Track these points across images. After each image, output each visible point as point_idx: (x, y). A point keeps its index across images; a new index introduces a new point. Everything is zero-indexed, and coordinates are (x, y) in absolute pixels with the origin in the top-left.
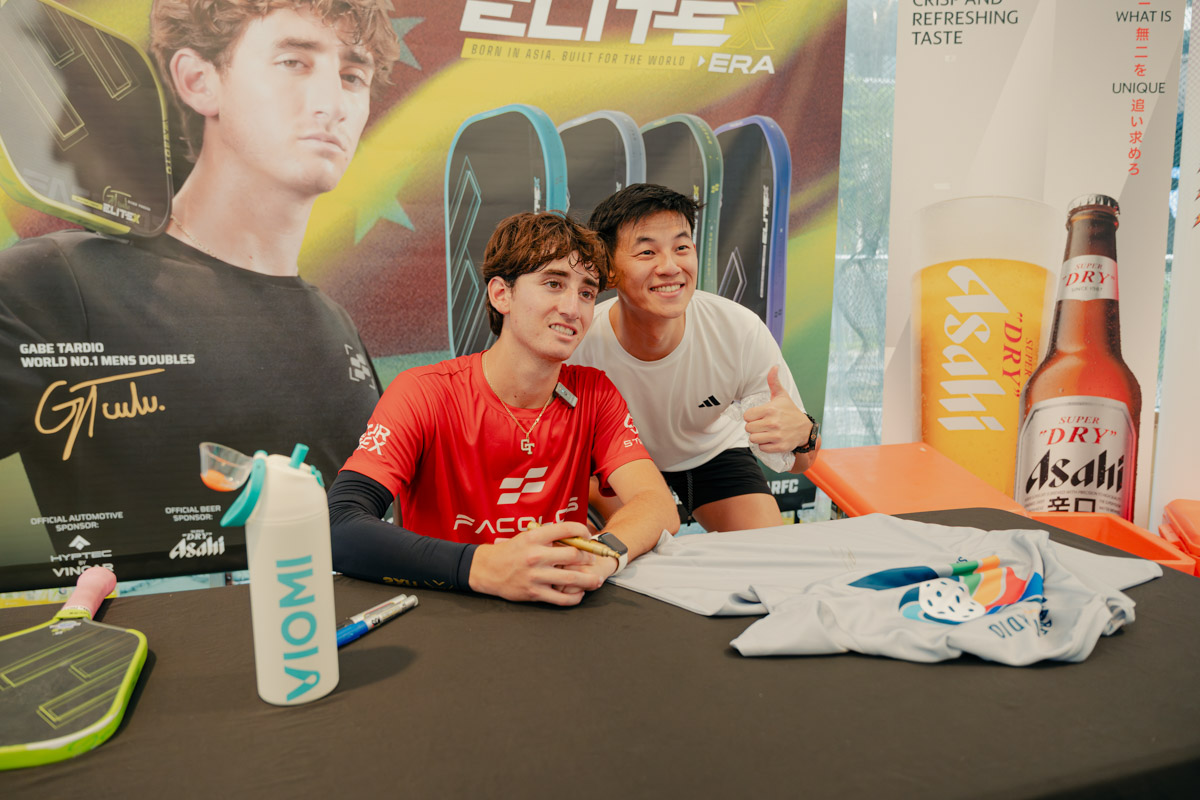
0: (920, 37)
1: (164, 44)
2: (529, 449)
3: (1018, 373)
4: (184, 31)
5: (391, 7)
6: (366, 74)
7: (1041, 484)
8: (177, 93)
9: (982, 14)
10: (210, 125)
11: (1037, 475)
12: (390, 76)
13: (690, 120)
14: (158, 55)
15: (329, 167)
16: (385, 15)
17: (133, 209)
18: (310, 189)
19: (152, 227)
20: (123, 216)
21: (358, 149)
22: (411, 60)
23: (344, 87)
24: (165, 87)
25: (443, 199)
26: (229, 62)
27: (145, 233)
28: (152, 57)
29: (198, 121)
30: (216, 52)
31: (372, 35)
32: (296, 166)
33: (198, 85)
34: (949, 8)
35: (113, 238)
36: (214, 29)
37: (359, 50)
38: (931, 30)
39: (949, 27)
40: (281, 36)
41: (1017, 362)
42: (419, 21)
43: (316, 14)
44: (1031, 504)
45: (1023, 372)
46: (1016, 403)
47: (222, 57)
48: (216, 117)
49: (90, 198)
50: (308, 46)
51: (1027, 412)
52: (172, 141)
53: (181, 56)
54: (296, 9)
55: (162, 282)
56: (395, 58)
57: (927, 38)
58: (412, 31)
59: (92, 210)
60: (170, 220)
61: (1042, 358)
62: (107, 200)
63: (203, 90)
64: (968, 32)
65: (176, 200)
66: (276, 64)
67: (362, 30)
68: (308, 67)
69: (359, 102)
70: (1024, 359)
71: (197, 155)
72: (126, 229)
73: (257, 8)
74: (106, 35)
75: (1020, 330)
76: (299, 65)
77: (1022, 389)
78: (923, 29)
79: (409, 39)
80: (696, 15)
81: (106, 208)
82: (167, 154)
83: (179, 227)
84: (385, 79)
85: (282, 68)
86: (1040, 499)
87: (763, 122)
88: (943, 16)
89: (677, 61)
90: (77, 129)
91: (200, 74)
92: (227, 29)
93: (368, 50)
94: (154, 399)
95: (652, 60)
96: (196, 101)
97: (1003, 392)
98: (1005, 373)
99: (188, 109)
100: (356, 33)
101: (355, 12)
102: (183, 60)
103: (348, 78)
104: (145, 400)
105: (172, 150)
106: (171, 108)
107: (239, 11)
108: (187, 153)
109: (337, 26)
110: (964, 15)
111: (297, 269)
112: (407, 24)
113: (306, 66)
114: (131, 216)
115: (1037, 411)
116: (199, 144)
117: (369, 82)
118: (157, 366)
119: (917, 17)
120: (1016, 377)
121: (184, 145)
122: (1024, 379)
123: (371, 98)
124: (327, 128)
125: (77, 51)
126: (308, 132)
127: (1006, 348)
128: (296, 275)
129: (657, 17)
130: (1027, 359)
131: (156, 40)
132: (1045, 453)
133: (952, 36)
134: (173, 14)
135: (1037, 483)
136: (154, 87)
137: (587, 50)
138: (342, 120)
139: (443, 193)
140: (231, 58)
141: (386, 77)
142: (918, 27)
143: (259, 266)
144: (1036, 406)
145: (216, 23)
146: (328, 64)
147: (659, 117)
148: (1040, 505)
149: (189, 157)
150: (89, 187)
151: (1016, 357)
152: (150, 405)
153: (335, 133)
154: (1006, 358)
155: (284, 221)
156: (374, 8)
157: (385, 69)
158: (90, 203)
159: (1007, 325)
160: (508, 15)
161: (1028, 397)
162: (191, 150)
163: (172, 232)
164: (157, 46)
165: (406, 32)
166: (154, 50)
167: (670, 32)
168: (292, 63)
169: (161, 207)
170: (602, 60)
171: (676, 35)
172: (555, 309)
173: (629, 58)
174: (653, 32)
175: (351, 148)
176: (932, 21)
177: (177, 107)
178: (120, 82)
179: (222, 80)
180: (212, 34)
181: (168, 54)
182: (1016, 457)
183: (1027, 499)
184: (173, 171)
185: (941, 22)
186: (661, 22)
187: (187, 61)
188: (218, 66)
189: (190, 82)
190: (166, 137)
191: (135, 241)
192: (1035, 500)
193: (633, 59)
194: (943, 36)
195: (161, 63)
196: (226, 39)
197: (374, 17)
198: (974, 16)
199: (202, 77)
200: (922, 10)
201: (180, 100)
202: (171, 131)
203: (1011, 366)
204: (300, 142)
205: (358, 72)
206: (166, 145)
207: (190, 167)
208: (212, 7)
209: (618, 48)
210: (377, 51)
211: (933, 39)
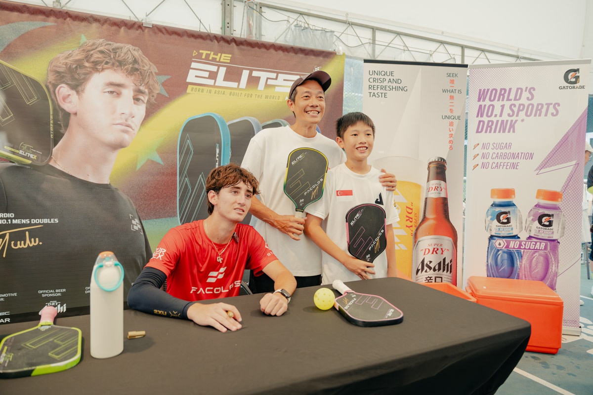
0: (372, 94)
1: (53, 82)
2: (220, 261)
3: (412, 226)
4: (63, 77)
5: (157, 71)
6: (145, 98)
7: (422, 271)
8: (58, 103)
9: (394, 87)
10: (72, 117)
11: (420, 268)
12: (155, 99)
13: (282, 121)
14: (50, 86)
15: (126, 137)
16: (154, 74)
17: (33, 153)
18: (117, 146)
19: (42, 161)
20: (28, 156)
21: (139, 130)
22: (165, 93)
23: (134, 103)
24: (52, 100)
25: (177, 152)
26: (83, 91)
27: (39, 163)
28: (47, 87)
29: (67, 115)
30: (77, 85)
31: (148, 82)
32: (111, 136)
33: (68, 100)
34: (382, 84)
35: (23, 166)
36: (77, 76)
37: (142, 88)
38: (376, 92)
39: (382, 91)
40: (108, 81)
41: (411, 222)
42: (169, 77)
43: (123, 72)
44: (418, 280)
45: (413, 226)
46: (411, 239)
47: (80, 88)
48: (76, 114)
49: (13, 148)
50: (119, 85)
51: (415, 242)
52: (54, 124)
53: (61, 87)
54: (115, 70)
55: (45, 186)
56: (157, 92)
57: (374, 95)
58: (165, 81)
59: (14, 153)
60: (51, 158)
61: (420, 220)
62: (21, 149)
63: (70, 102)
64: (389, 93)
65: (54, 150)
66: (105, 92)
67: (143, 80)
68: (119, 94)
69: (140, 110)
70: (414, 221)
71: (66, 130)
72: (30, 162)
73: (97, 68)
74: (26, 77)
75: (412, 209)
76: (115, 94)
77: (414, 233)
78: (373, 91)
79: (164, 84)
80: (284, 80)
81: (21, 152)
82: (52, 129)
83: (55, 161)
84: (153, 100)
85: (107, 94)
86: (422, 277)
88: (380, 87)
89: (277, 98)
90: (10, 117)
91: (69, 95)
92: (83, 77)
93: (146, 88)
94: (37, 239)
95: (267, 97)
96: (67, 107)
97: (406, 234)
98: (407, 226)
99: (63, 110)
100: (141, 81)
101: (141, 72)
102: (62, 89)
103: (136, 99)
104: (33, 240)
105: (54, 127)
106: (55, 110)
107: (88, 69)
108: (61, 129)
109: (133, 78)
110: (387, 87)
111: (109, 181)
112: (163, 78)
113: (118, 94)
114: (32, 156)
115: (419, 241)
116: (67, 125)
117: (146, 102)
118: (39, 224)
119: (370, 87)
120: (411, 228)
121: (60, 125)
122: (414, 229)
123: (146, 108)
124: (126, 120)
125: (12, 83)
126: (118, 122)
127: (407, 216)
128: (109, 183)
129: (269, 80)
130: (415, 221)
131: (50, 80)
132: (423, 259)
133: (383, 94)
134: (58, 69)
135: (420, 271)
136: (48, 100)
137: (240, 92)
138: (133, 117)
139: (177, 149)
140: (84, 89)
141: (153, 99)
142: (370, 91)
143: (92, 179)
144: (419, 240)
145: (78, 74)
146: (128, 94)
147: (269, 120)
148: (421, 280)
149: (62, 131)
150: (13, 143)
151: (411, 220)
152: (35, 242)
153: (129, 122)
154: (407, 220)
155: (105, 160)
156: (149, 71)
157: (153, 96)
158: (13, 150)
159: (407, 207)
160: (207, 76)
161: (416, 236)
162: (63, 128)
163: (52, 163)
164: (50, 82)
165: (163, 81)
166: (48, 84)
167: (274, 86)
168: (112, 92)
169: (48, 152)
170: (246, 97)
171: (276, 87)
172: (235, 202)
173: (257, 96)
174: (267, 86)
175: (137, 130)
176: (376, 88)
177: (58, 109)
178: (31, 97)
179: (79, 98)
180: (76, 79)
181: (55, 86)
182: (412, 260)
183: (417, 278)
184: (54, 136)
185: (379, 89)
186: (270, 82)
187: (64, 90)
188: (78, 92)
189: (64, 99)
190: (51, 122)
191: (33, 167)
192: (420, 278)
193: (259, 96)
194: (380, 95)
195: (51, 90)
196: (82, 81)
197: (149, 75)
198: (391, 87)
199: (70, 97)
200: (372, 84)
201: (59, 106)
202: (54, 119)
203: (409, 224)
204: (114, 126)
205: (141, 97)
206: (51, 125)
207: (62, 135)
208: (76, 67)
209: (251, 92)
210: (150, 89)
211: (377, 96)
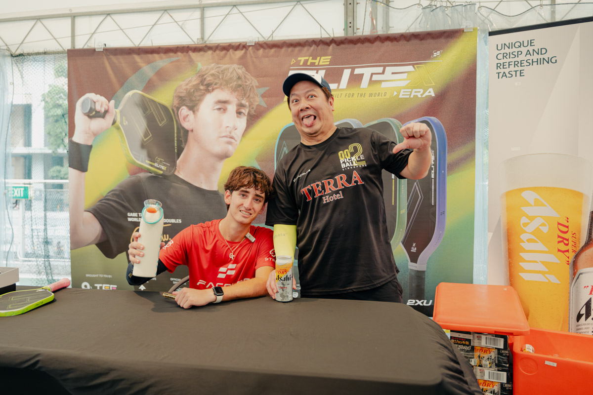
0: (501, 75)
1: (177, 105)
2: (233, 258)
3: (568, 251)
4: (184, 100)
5: (257, 84)
6: (245, 111)
7: (587, 318)
8: (180, 123)
9: (535, 60)
10: (190, 133)
11: (583, 311)
12: (255, 111)
13: (390, 120)
14: (175, 109)
15: (230, 147)
16: (255, 87)
17: (164, 165)
18: (224, 156)
19: (170, 171)
20: (161, 168)
21: (241, 140)
22: (264, 104)
23: (237, 117)
24: (176, 121)
25: (274, 160)
26: (198, 110)
27: (168, 174)
28: (173, 110)
29: (186, 132)
31: (249, 96)
32: (218, 148)
33: (187, 120)
34: (516, 59)
35: (157, 176)
36: (194, 99)
37: (244, 102)
38: (507, 71)
39: (516, 68)
40: (216, 100)
41: (567, 245)
42: (267, 88)
43: (229, 90)
44: (580, 329)
45: (570, 251)
46: (567, 269)
47: (195, 109)
48: (192, 131)
49: (151, 161)
50: (225, 102)
51: (574, 274)
52: (178, 140)
53: (182, 109)
54: (222, 89)
55: (172, 192)
56: (257, 104)
57: (504, 75)
58: (264, 93)
59: (152, 166)
60: (176, 169)
61: (582, 243)
62: (156, 162)
63: (188, 121)
64: (527, 70)
65: (178, 162)
66: (214, 110)
67: (245, 94)
68: (225, 110)
69: (242, 122)
70: (571, 243)
71: (185, 145)
72: (161, 172)
73: (209, 90)
74: (160, 104)
75: (567, 227)
76: (222, 110)
77: (571, 260)
78: (502, 71)
79: (263, 96)
80: (393, 73)
81: (156, 165)
82: (176, 145)
83: (178, 171)
84: (253, 112)
85: (216, 111)
86: (586, 326)
87: (430, 120)
88: (513, 63)
89: (383, 95)
90: (149, 137)
91: (188, 115)
92: (198, 98)
93: (247, 102)
94: (168, 236)
95: (371, 95)
96: (186, 125)
97: (558, 261)
98: (559, 250)
99: (183, 128)
100: (243, 96)
101: (243, 88)
102: (183, 111)
103: (239, 113)
104: (165, 235)
105: (177, 143)
106: (178, 128)
107: (203, 91)
108: (182, 144)
109: (236, 94)
110: (525, 62)
111: (217, 188)
112: (263, 90)
113: (224, 110)
114: (164, 168)
115: (582, 274)
116: (186, 141)
117: (246, 114)
118: (169, 223)
119: (499, 65)
120: (566, 253)
121: (181, 141)
122: (572, 255)
123: (247, 120)
124: (230, 133)
125: (151, 110)
126: (224, 134)
127: (559, 237)
128: (217, 190)
129: (374, 76)
130: (573, 244)
131: (175, 104)
132: (588, 299)
133: (518, 73)
134: (181, 95)
135: (584, 317)
136: (173, 121)
137: (340, 93)
138: (236, 129)
139: (274, 157)
140: (198, 109)
141: (253, 111)
142: (499, 70)
143: (204, 187)
144: (580, 271)
145: (195, 97)
146: (232, 108)
147: (373, 120)
148: (587, 330)
149: (183, 146)
150: (151, 158)
151: (566, 242)
152: (166, 238)
153: (233, 134)
154: (559, 242)
155: (213, 169)
156: (251, 85)
157: (253, 108)
158: (151, 163)
159: (559, 224)
161: (575, 265)
162: (183, 143)
163: (176, 173)
164: (175, 106)
165: (262, 93)
166: (174, 108)
167: (380, 82)
168: (219, 109)
169: (173, 164)
170: (347, 97)
171: (383, 83)
172: (242, 204)
173: (360, 95)
174: (371, 82)
175: (239, 141)
176: (507, 66)
177: (180, 128)
178: (163, 120)
179: (195, 117)
180: (193, 101)
181: (178, 109)
182: (569, 300)
183: (577, 326)
184: (178, 151)
185: (512, 67)
186: (375, 78)
187: (184, 111)
188: (194, 112)
189: (184, 119)
190: (176, 139)
191: (165, 176)
192: (583, 327)
193: (361, 95)
194: (514, 73)
195: (176, 112)
196: (197, 102)
197: (250, 89)
198: (531, 62)
199: (188, 116)
200: (501, 62)
201: (181, 125)
202: (177, 137)
203: (563, 247)
204: (221, 139)
205: (243, 111)
206: (176, 142)
207: (183, 149)
208: (194, 91)
209: (355, 91)
210: (251, 102)
211: (508, 75)
